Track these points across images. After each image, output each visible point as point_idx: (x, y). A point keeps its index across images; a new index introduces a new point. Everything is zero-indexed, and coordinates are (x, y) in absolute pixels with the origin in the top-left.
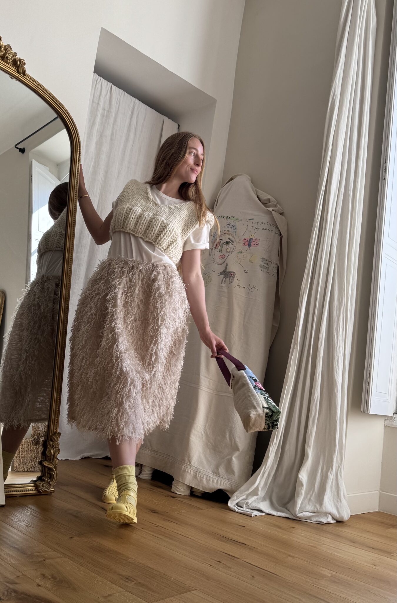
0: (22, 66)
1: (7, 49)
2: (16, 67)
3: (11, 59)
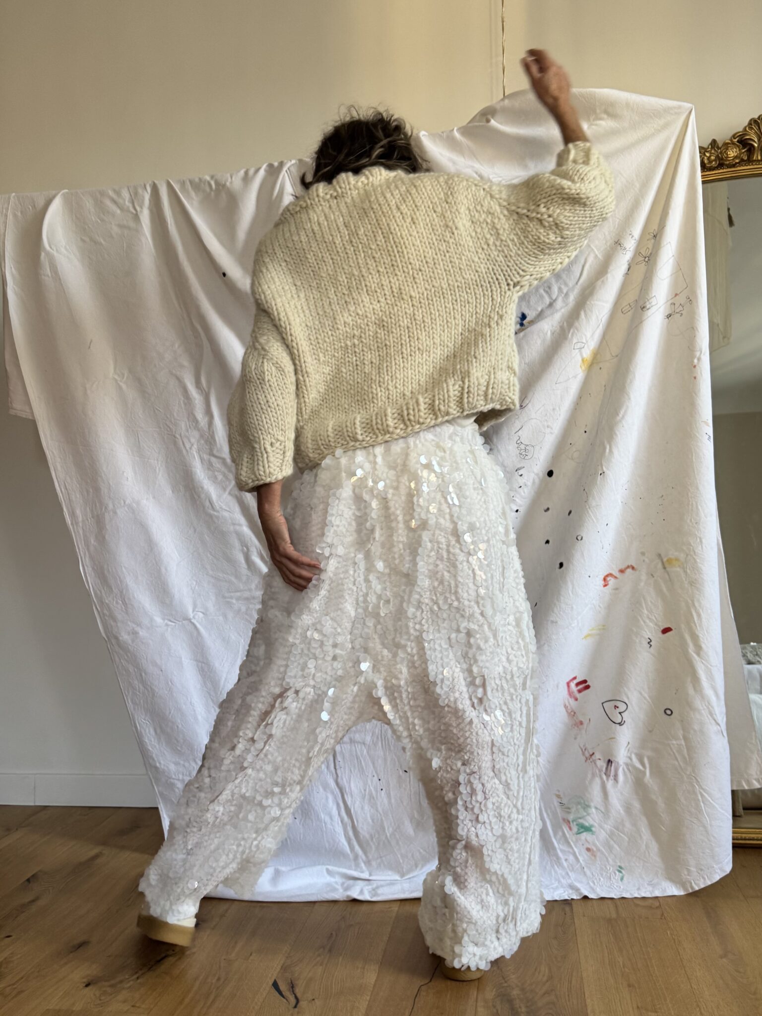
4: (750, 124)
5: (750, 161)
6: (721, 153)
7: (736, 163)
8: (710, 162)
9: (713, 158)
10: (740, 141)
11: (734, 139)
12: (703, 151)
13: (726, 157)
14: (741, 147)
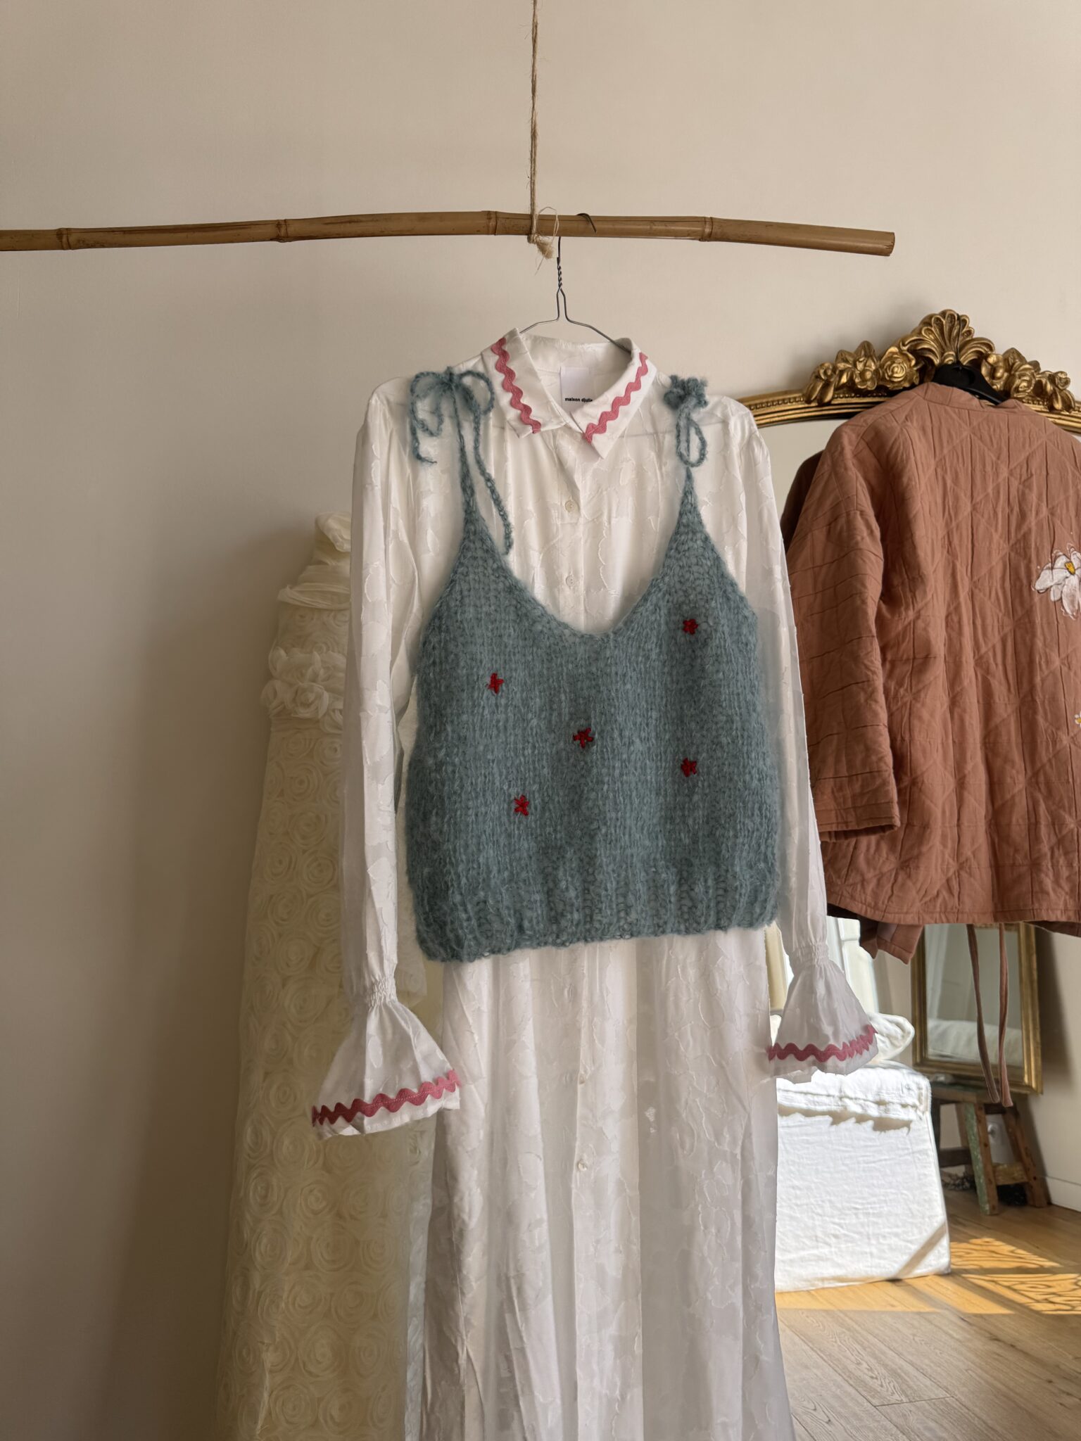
1: (1014, 364)
2: (1043, 399)
3: (1028, 387)
4: (927, 322)
6: (882, 366)
7: (903, 388)
8: (864, 381)
9: (868, 375)
10: (913, 351)
11: (904, 345)
12: (851, 359)
13: (891, 377)
14: (913, 362)
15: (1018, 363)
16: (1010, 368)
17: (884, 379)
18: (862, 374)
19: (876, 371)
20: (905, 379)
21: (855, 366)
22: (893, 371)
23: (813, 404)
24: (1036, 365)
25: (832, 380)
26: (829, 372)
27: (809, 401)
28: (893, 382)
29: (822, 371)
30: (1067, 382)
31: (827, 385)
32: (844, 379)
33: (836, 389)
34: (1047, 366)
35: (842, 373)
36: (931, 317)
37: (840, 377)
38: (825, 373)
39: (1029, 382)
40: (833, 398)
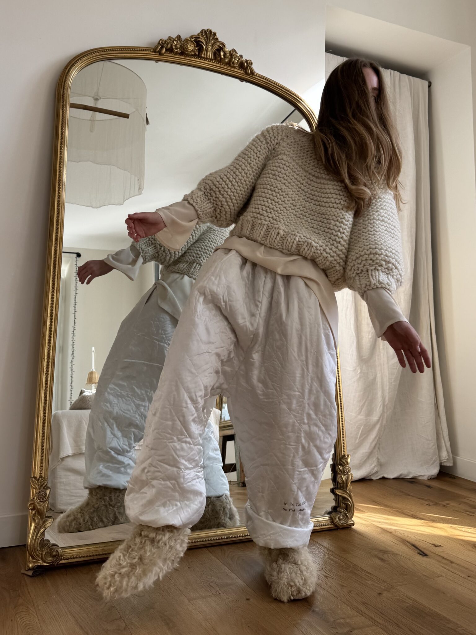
0: (250, 67)
2: (243, 69)
3: (238, 62)
5: (199, 56)
6: (183, 44)
7: (192, 55)
8: (176, 48)
9: (179, 46)
10: (196, 41)
11: (192, 38)
12: (172, 40)
13: (186, 48)
14: (196, 45)
15: (234, 53)
16: (231, 55)
17: (184, 49)
18: (176, 45)
19: (181, 46)
20: (192, 51)
21: (174, 43)
22: (187, 47)
23: (157, 54)
24: (241, 56)
25: (165, 45)
26: (164, 42)
27: (155, 52)
28: (187, 51)
29: (161, 42)
30: (252, 64)
31: (162, 47)
32: (169, 46)
33: (166, 50)
34: (245, 57)
35: (168, 43)
36: (203, 30)
37: (168, 45)
38: (162, 42)
39: (238, 61)
40: (165, 53)
